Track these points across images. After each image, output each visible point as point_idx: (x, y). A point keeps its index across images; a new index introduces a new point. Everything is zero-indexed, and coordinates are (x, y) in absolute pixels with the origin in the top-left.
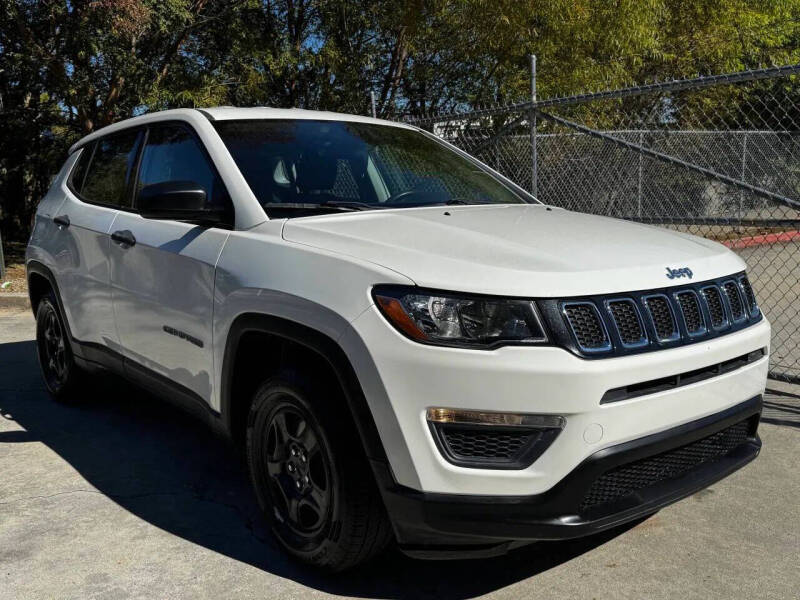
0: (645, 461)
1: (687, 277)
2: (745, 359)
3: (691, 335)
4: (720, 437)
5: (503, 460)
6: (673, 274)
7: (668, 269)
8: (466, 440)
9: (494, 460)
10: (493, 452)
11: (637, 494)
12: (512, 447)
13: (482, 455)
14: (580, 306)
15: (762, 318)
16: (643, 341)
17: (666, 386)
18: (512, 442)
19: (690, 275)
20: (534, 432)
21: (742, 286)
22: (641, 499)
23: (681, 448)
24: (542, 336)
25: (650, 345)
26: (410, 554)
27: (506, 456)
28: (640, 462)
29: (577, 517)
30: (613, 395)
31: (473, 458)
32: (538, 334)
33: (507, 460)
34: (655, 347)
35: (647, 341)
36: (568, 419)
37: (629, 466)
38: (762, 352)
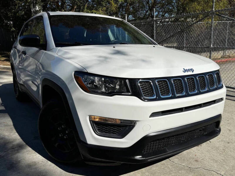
0: (170, 137)
1: (191, 72)
2: (214, 102)
3: (190, 93)
4: (203, 129)
5: (115, 135)
6: (185, 71)
7: (184, 69)
8: (102, 127)
9: (112, 135)
10: (111, 132)
11: (167, 149)
12: (118, 131)
13: (108, 133)
14: (146, 82)
15: (223, 87)
16: (169, 95)
17: (179, 111)
18: (118, 129)
19: (193, 71)
20: (126, 126)
21: (216, 76)
22: (168, 150)
23: (186, 133)
24: (130, 92)
25: (172, 96)
26: (87, 163)
27: (116, 133)
28: (168, 137)
29: (141, 156)
30: (154, 115)
31: (105, 133)
32: (128, 91)
33: (116, 135)
34: (174, 97)
35: (171, 95)
36: (137, 122)
37: (163, 139)
38: (222, 99)
